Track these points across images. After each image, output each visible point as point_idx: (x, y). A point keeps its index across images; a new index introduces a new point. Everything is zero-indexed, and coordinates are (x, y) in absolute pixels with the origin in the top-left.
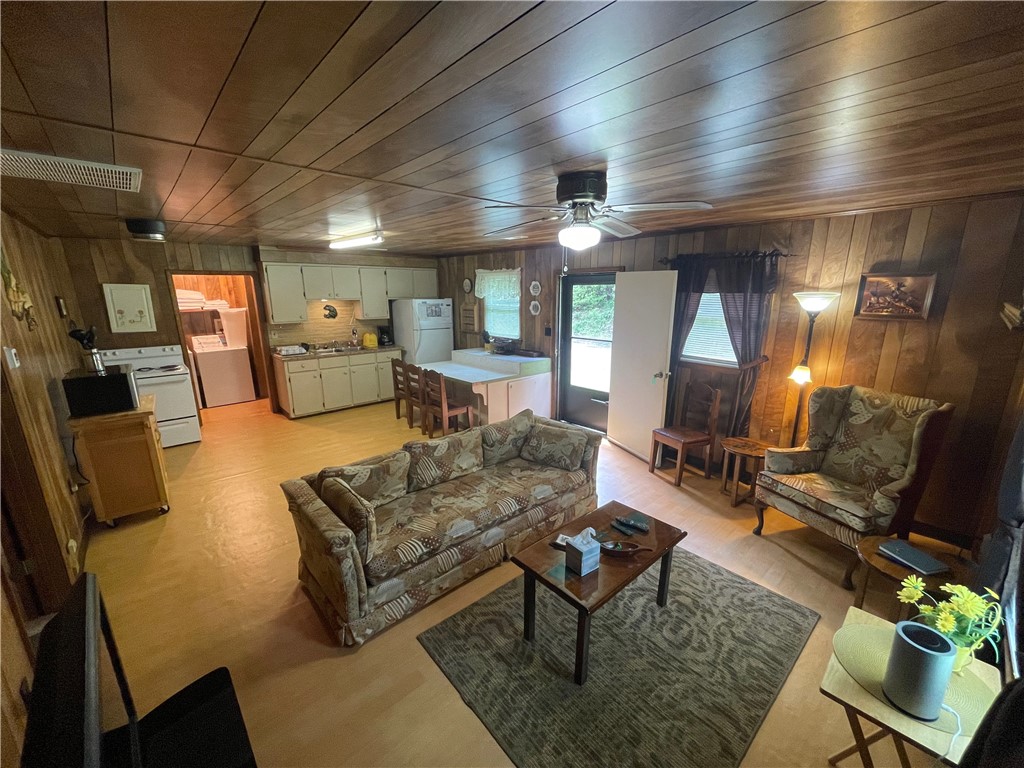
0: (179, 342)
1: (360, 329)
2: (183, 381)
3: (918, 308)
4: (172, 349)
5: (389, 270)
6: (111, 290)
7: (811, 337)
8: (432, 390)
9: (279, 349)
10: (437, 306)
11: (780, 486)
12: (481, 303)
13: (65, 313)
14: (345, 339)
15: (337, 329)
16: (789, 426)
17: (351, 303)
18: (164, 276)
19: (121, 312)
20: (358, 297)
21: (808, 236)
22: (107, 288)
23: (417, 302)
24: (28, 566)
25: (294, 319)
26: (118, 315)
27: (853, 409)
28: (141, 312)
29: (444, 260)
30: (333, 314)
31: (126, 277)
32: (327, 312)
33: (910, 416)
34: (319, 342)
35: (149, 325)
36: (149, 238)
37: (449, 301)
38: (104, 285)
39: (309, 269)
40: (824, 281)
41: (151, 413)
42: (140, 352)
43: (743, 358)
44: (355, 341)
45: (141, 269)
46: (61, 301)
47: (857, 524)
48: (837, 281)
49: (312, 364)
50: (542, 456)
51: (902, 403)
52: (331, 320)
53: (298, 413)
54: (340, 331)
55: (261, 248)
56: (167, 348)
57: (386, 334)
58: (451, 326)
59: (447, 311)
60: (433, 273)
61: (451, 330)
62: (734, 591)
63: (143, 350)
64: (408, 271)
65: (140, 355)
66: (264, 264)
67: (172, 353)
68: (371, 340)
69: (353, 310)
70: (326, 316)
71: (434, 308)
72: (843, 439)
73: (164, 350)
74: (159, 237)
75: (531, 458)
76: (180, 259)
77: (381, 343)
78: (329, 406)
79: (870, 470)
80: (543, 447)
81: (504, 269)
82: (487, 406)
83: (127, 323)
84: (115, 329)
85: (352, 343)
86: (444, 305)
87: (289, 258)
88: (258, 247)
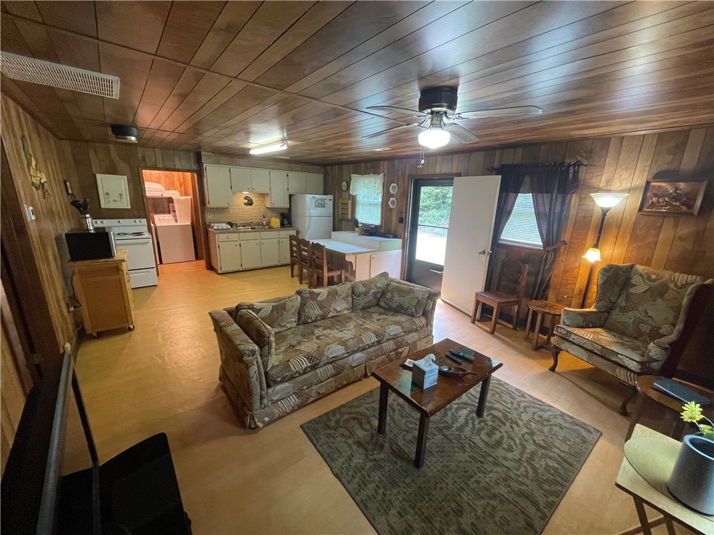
0: (145, 217)
1: (269, 214)
2: (147, 243)
3: (690, 206)
4: (140, 222)
5: (291, 174)
6: (101, 179)
7: (602, 227)
8: (317, 258)
9: (212, 225)
10: (323, 200)
11: (573, 336)
12: (353, 198)
13: (70, 192)
14: (257, 221)
15: (253, 213)
16: (580, 294)
17: (263, 195)
18: (137, 170)
19: (107, 194)
20: (267, 191)
21: (604, 151)
22: (99, 177)
23: (308, 197)
24: (37, 359)
25: (224, 205)
26: (107, 196)
27: (633, 281)
28: (121, 195)
29: (329, 168)
30: (250, 203)
31: (112, 170)
32: (246, 201)
33: (681, 288)
34: (239, 222)
35: (125, 203)
36: (126, 139)
37: (331, 197)
38: (97, 175)
39: (235, 170)
40: (616, 185)
41: (124, 261)
42: (119, 222)
43: (547, 241)
44: (265, 223)
45: (122, 165)
46: (68, 183)
47: (633, 366)
48: (626, 185)
49: (234, 236)
50: (394, 305)
51: (674, 279)
52: (249, 207)
53: (224, 270)
54: (255, 215)
55: (202, 153)
56: (137, 220)
57: (287, 218)
58: (332, 215)
59: (330, 204)
60: (321, 177)
61: (332, 217)
62: (534, 410)
63: (121, 221)
64: (303, 175)
65: (119, 224)
66: (204, 165)
67: (141, 224)
68: (276, 222)
69: (264, 200)
70: (245, 204)
71: (320, 201)
72: (624, 304)
73: (135, 222)
74: (133, 139)
75: (386, 306)
76: (147, 159)
77: (282, 225)
78: (245, 267)
79: (645, 328)
80: (395, 299)
81: (371, 174)
82: (355, 271)
83: (111, 202)
84: (103, 206)
85: (262, 223)
86: (328, 200)
87: (221, 161)
88: (201, 153)
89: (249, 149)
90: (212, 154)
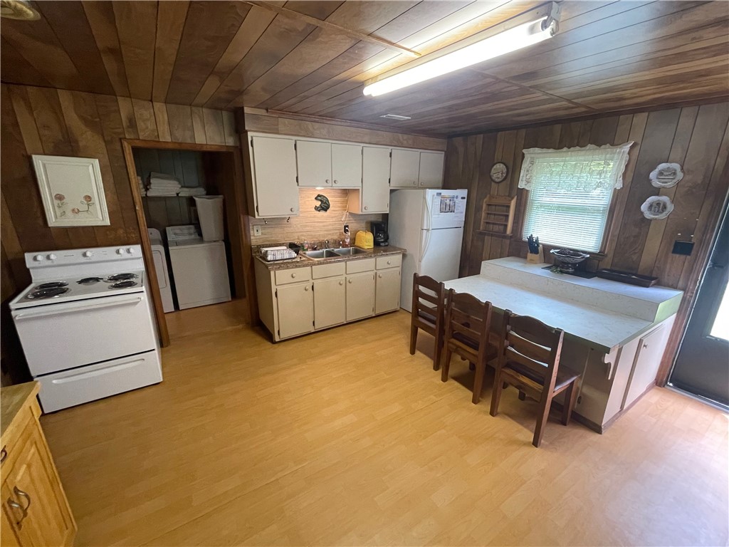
0: (139, 241)
1: (354, 225)
2: (136, 303)
4: (128, 251)
5: (398, 152)
6: (44, 166)
9: (264, 250)
10: (452, 198)
12: (522, 196)
14: (336, 237)
15: (325, 225)
17: (346, 192)
18: (119, 148)
19: (60, 197)
20: (357, 185)
22: (39, 161)
23: (431, 193)
25: (285, 213)
26: (56, 202)
28: (88, 198)
29: (458, 140)
30: (324, 206)
31: (67, 147)
32: (318, 204)
34: (307, 241)
35: (100, 216)
38: (34, 156)
39: (304, 143)
42: (85, 255)
44: (348, 241)
45: (86, 137)
49: (302, 273)
52: (322, 213)
53: (284, 335)
54: (330, 227)
55: (247, 110)
56: (122, 249)
58: (463, 226)
59: (461, 205)
60: (440, 156)
61: (462, 229)
63: (90, 252)
64: (413, 154)
65: (84, 260)
66: (250, 134)
67: (128, 256)
68: (367, 240)
69: (347, 201)
70: (316, 208)
71: (448, 202)
73: (118, 252)
76: (140, 125)
77: (376, 243)
78: (319, 326)
81: (565, 149)
83: (69, 213)
84: (53, 220)
85: (344, 241)
86: (459, 199)
87: (281, 128)
88: (242, 109)
89: (362, 85)
90: (263, 112)
